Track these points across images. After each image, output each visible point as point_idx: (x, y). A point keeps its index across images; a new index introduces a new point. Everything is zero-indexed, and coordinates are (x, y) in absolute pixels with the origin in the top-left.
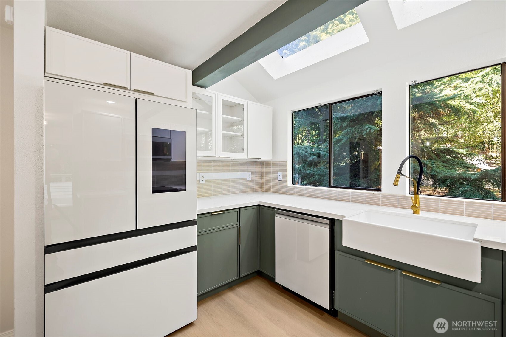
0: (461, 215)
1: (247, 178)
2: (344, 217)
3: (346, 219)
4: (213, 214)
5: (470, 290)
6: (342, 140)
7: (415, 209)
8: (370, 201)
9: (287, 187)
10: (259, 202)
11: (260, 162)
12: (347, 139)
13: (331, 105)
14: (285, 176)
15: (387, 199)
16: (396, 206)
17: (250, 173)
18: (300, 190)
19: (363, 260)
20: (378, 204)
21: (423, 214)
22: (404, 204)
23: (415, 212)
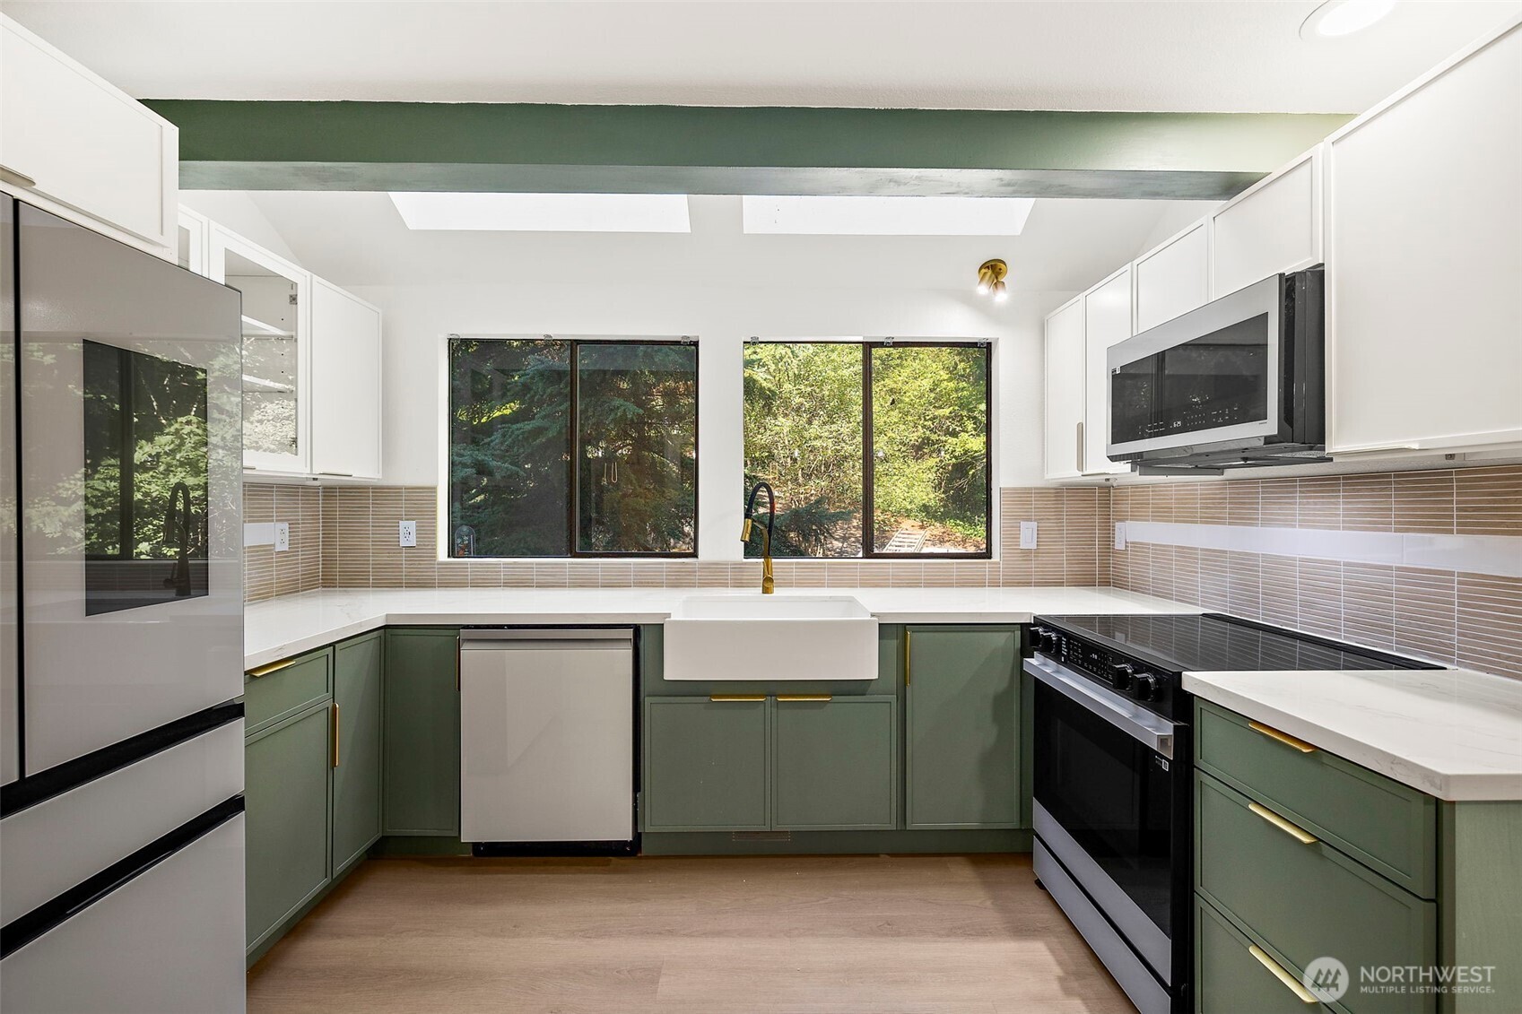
0: (822, 586)
1: (274, 545)
2: (669, 615)
3: (672, 619)
4: (258, 675)
5: (864, 695)
6: (547, 429)
7: (768, 584)
8: (677, 579)
9: (438, 564)
10: (387, 615)
11: (317, 487)
12: (561, 428)
13: (575, 343)
14: (427, 533)
15: (710, 572)
16: (725, 585)
17: (286, 526)
18: (487, 572)
19: (706, 699)
20: (692, 585)
21: (778, 592)
22: (741, 579)
23: (766, 590)
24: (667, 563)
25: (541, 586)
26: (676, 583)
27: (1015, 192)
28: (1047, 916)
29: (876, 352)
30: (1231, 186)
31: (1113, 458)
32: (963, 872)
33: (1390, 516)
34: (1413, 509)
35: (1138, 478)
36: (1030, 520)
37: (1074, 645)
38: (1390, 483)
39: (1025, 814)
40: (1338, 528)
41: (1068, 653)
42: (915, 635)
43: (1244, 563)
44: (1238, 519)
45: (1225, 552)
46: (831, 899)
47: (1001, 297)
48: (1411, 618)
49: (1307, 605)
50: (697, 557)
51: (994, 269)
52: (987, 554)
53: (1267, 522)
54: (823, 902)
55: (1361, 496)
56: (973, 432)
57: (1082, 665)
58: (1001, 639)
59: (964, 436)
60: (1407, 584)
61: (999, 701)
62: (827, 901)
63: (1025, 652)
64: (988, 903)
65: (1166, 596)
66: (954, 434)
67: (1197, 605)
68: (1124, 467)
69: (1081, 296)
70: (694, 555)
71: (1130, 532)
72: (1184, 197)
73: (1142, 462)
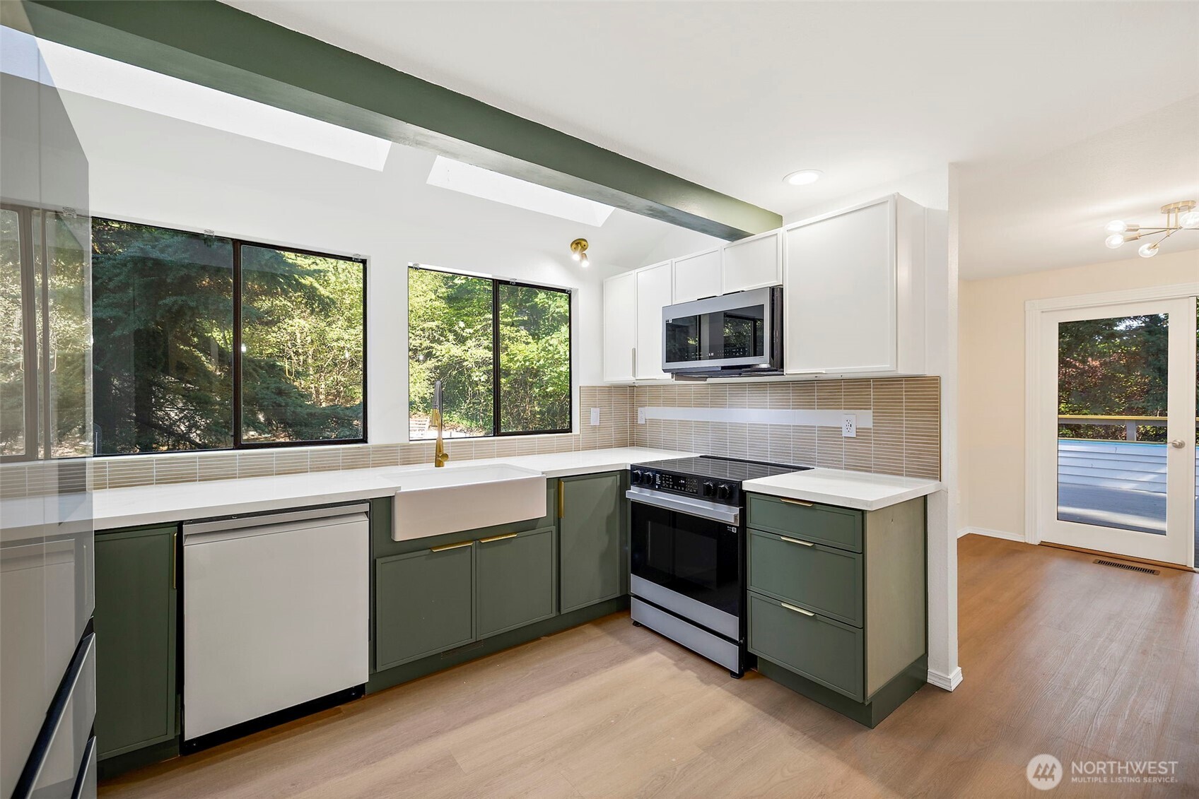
0: (471, 458)
2: (399, 488)
3: (402, 491)
5: (535, 529)
8: (352, 462)
13: (239, 243)
15: (383, 454)
18: (133, 470)
19: (428, 552)
20: (366, 466)
21: (448, 465)
22: (409, 458)
23: (439, 464)
24: (343, 449)
25: (204, 479)
26: (352, 464)
27: (650, 214)
28: (650, 639)
29: (502, 288)
30: (734, 235)
31: (665, 371)
32: (591, 631)
33: (789, 402)
34: (800, 399)
35: (674, 381)
36: (596, 407)
37: (665, 477)
38: (790, 387)
39: (626, 583)
40: (767, 408)
41: (661, 483)
42: (566, 483)
43: (719, 428)
44: (714, 404)
45: (708, 422)
46: (531, 672)
47: (585, 264)
48: (798, 448)
49: (751, 446)
50: (366, 442)
51: (579, 244)
52: (570, 430)
53: (731, 406)
54: (527, 676)
55: (778, 393)
56: (454, 343)
57: (673, 488)
58: (609, 481)
59: (447, 345)
60: (797, 432)
61: (610, 519)
62: (529, 674)
63: (624, 487)
64: (618, 643)
65: (673, 449)
66: (440, 343)
67: (692, 452)
68: (669, 375)
69: (634, 272)
70: (365, 440)
71: (647, 413)
72: (715, 235)
73: (679, 374)
